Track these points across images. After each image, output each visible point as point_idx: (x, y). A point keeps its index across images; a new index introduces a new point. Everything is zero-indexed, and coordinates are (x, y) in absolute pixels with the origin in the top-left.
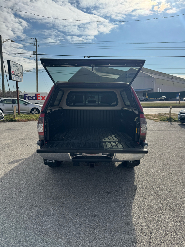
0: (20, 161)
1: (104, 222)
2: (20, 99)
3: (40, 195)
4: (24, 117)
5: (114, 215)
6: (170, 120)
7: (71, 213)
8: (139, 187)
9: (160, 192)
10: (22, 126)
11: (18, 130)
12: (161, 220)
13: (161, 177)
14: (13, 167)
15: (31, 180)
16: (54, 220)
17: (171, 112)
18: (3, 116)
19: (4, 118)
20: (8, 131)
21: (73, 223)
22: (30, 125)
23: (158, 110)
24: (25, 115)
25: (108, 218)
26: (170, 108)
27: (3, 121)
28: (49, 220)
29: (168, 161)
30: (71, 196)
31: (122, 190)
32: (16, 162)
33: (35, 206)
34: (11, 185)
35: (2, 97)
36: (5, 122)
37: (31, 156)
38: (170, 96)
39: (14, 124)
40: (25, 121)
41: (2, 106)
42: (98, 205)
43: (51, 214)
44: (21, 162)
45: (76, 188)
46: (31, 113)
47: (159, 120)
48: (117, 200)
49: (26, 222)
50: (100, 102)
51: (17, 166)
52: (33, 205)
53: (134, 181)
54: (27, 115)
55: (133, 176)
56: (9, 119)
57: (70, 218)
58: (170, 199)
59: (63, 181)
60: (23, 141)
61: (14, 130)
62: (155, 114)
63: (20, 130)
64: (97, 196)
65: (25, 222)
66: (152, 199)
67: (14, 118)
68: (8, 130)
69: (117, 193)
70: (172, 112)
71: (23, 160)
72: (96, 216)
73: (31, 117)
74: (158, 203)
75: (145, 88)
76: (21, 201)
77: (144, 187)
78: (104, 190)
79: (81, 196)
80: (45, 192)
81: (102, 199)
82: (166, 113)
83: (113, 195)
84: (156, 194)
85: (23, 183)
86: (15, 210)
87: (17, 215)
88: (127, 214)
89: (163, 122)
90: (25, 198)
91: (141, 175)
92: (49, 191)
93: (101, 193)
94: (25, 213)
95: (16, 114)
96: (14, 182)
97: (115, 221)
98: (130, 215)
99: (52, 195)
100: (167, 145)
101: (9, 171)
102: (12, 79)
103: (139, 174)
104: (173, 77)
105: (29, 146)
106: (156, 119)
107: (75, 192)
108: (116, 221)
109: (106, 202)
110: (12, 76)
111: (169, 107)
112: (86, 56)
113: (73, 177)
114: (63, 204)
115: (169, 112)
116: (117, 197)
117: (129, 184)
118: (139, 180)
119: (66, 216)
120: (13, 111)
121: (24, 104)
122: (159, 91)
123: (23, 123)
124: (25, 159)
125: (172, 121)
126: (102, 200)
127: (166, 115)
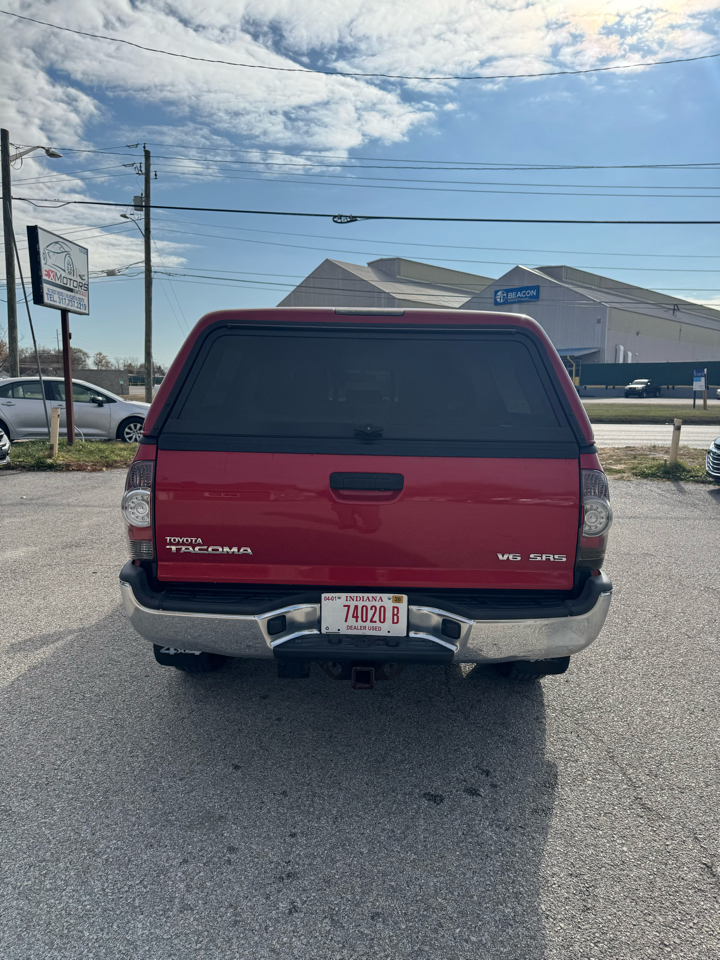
0: (58, 640)
1: (416, 948)
2: (74, 380)
3: (133, 803)
4: (91, 452)
5: (463, 914)
6: (672, 472)
7: (267, 898)
8: (566, 772)
9: (662, 799)
10: (80, 491)
11: (61, 505)
12: (677, 941)
13: (658, 725)
14: (24, 668)
15: (99, 728)
16: (186, 935)
17: (677, 443)
18: (6, 447)
19: (8, 458)
20: (23, 507)
21: (273, 950)
22: (112, 488)
23: (621, 431)
24: (92, 447)
25: (436, 931)
26: (677, 424)
27: (8, 467)
28: (165, 937)
29: (683, 650)
30: (269, 811)
31: (494, 786)
32: (41, 646)
33: (107, 860)
34: (9, 750)
35: (7, 371)
36: (12, 472)
37: (105, 619)
38: (667, 378)
39: (48, 481)
40: (94, 470)
41: (4, 408)
42: (386, 858)
43: (177, 900)
44: (59, 644)
45: (292, 773)
46: (118, 437)
47: (629, 474)
48: (472, 837)
49: (58, 941)
50: (397, 400)
51: (42, 664)
52: (97, 855)
53: (543, 741)
54: (102, 446)
55: (537, 718)
56: (30, 461)
57: (260, 925)
58: (709, 836)
59: (235, 739)
60: (79, 552)
61: (47, 505)
62: (610, 449)
63: (69, 505)
64: (383, 811)
65: (52, 944)
66: (627, 832)
67: (50, 456)
68: (22, 504)
69: (470, 800)
70: (681, 443)
71: (69, 638)
72: (378, 914)
73: (117, 455)
74: (657, 851)
75: (571, 347)
76: (47, 832)
77: (589, 772)
78: (416, 786)
79: (313, 813)
80: (154, 791)
81: (408, 827)
82: (654, 447)
83: (452, 810)
84: (643, 806)
85: (59, 746)
86: (12, 879)
87: (22, 903)
88: (519, 909)
89: (645, 481)
90: (61, 819)
91: (573, 716)
92: (170, 787)
93: (399, 796)
94: (57, 894)
95: (56, 440)
96: (23, 737)
97: (467, 946)
98: (535, 911)
99: (186, 807)
100: (670, 578)
101: (6, 684)
102: (46, 300)
103: (562, 711)
104: (677, 306)
105: (99, 574)
106: (618, 467)
107: (284, 793)
108: (473, 943)
109: (425, 846)
110: (45, 291)
111: (670, 421)
112: (340, 217)
113: (279, 719)
114: (232, 850)
115: (669, 443)
116: (474, 820)
117: (520, 756)
118: (566, 739)
119: (244, 916)
120: (45, 430)
121: (94, 401)
122: (625, 357)
123: (84, 478)
124: (80, 630)
125: (682, 480)
126: (406, 837)
127: (657, 456)
